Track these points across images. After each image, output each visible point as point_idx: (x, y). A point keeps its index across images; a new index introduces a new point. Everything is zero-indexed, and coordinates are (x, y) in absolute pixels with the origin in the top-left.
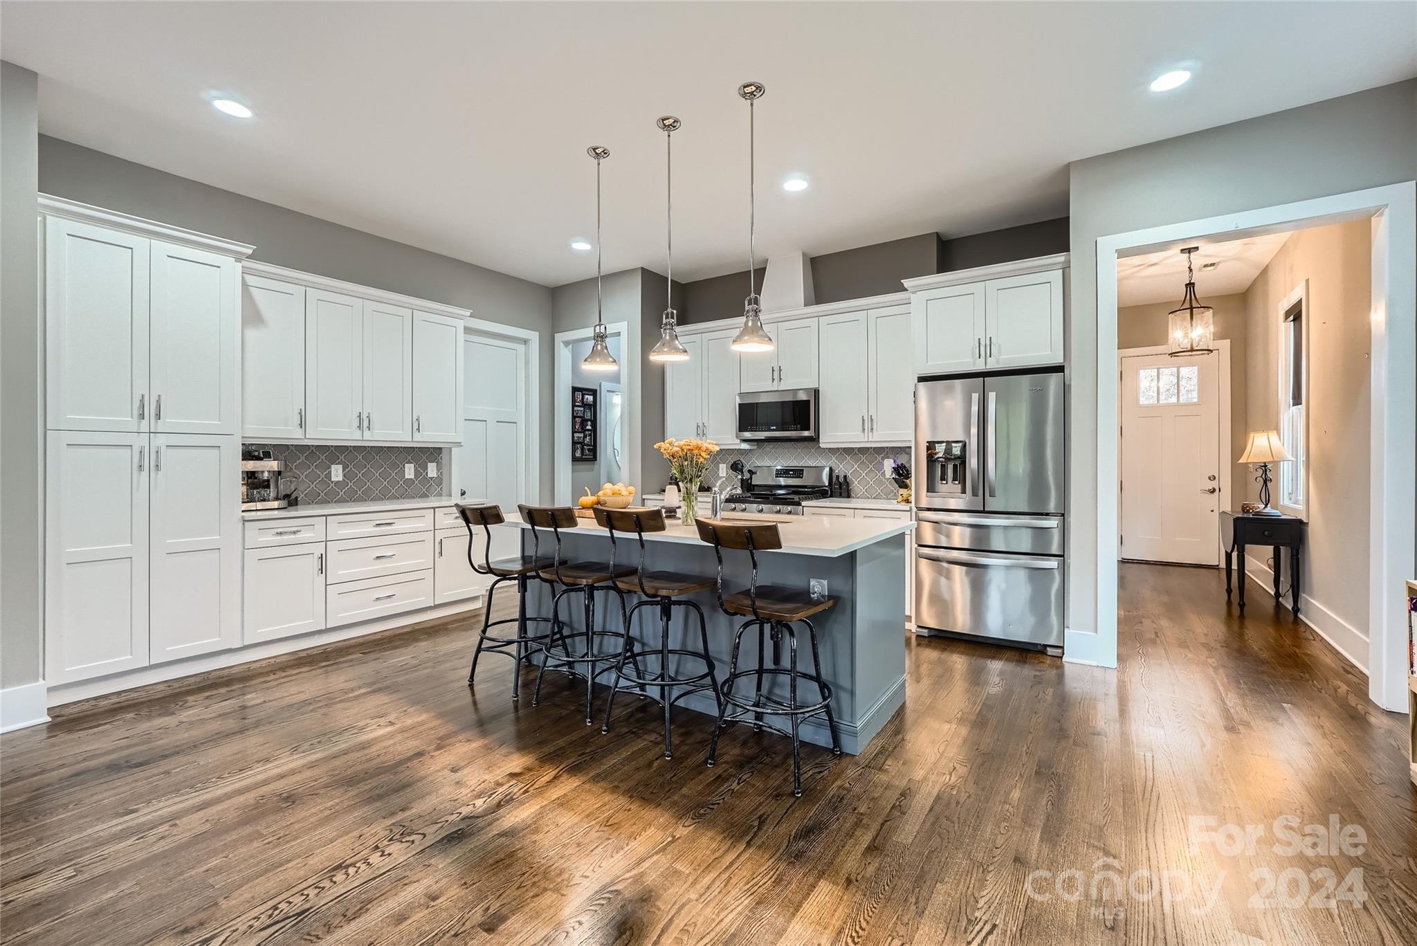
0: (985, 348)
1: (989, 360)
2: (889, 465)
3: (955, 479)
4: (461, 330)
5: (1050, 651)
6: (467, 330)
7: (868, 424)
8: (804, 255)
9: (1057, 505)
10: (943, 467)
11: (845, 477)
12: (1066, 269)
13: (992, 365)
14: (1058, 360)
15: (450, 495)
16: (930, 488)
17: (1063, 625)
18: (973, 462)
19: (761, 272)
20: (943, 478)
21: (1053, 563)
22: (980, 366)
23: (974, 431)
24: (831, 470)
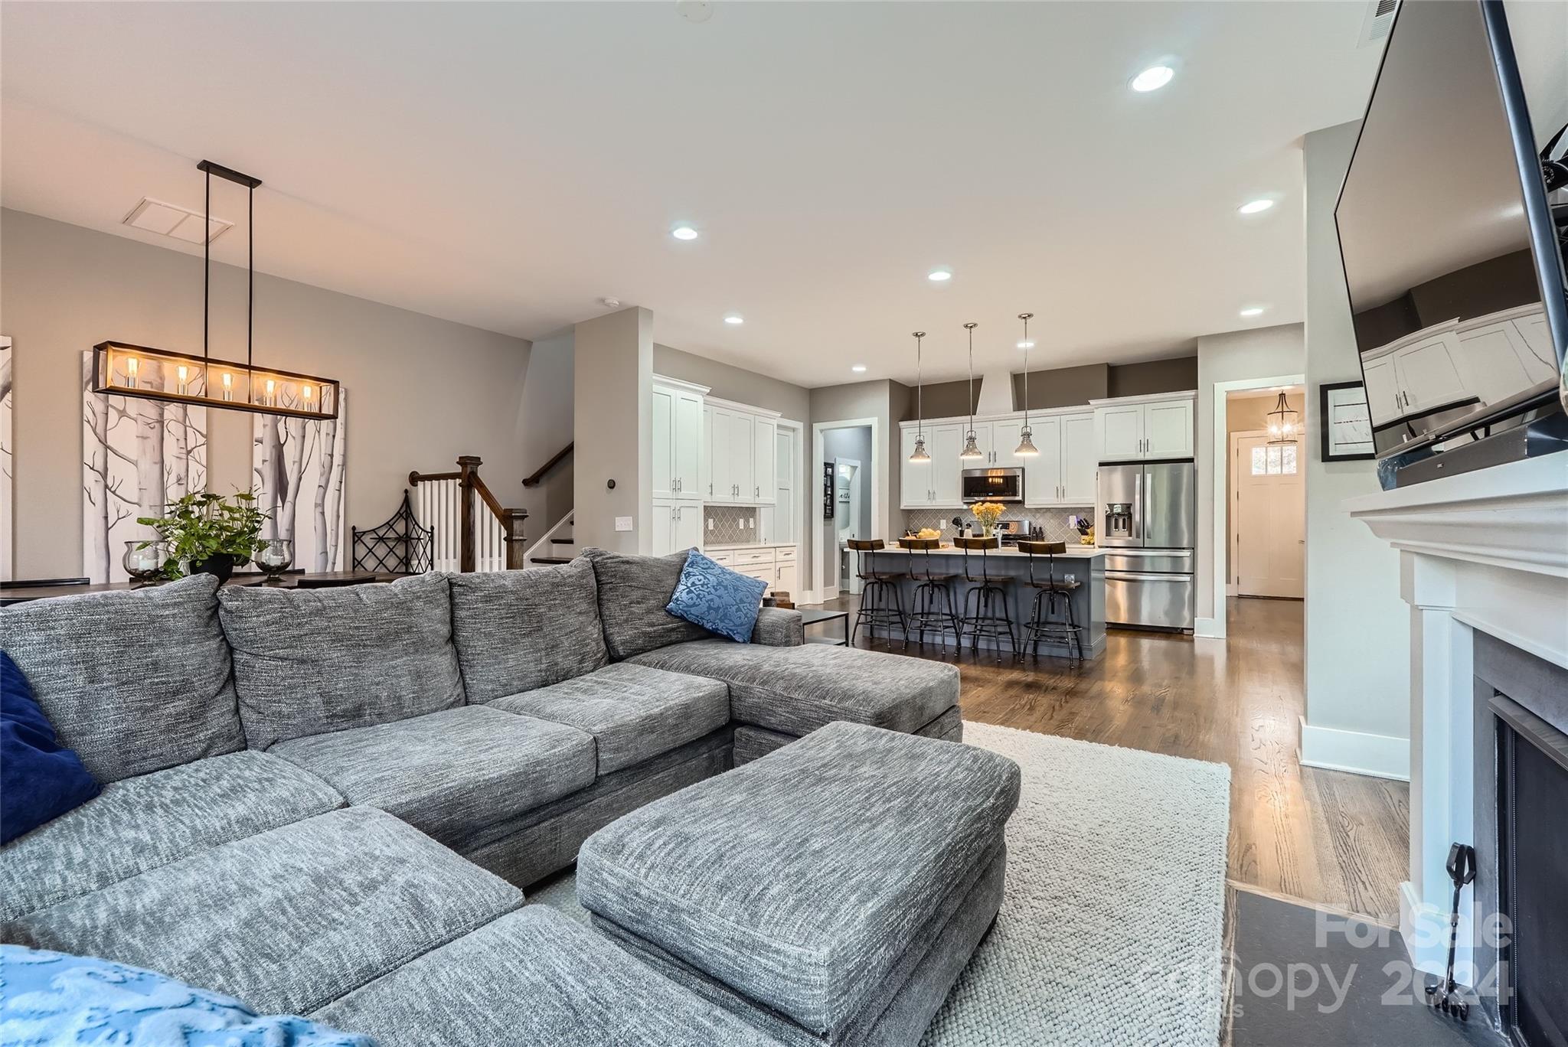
0: (1144, 445)
1: (1147, 453)
2: (1073, 521)
3: (1124, 528)
4: (776, 426)
5: (1185, 632)
6: (779, 427)
7: (1061, 492)
8: (1011, 373)
9: (1189, 542)
10: (1117, 521)
11: (1040, 528)
12: (1195, 399)
13: (1148, 457)
14: (1190, 455)
15: (760, 541)
16: (1108, 534)
17: (1193, 615)
18: (1137, 517)
19: (978, 382)
20: (1116, 527)
21: (1187, 578)
22: (1141, 457)
23: (1137, 497)
24: (1030, 524)
